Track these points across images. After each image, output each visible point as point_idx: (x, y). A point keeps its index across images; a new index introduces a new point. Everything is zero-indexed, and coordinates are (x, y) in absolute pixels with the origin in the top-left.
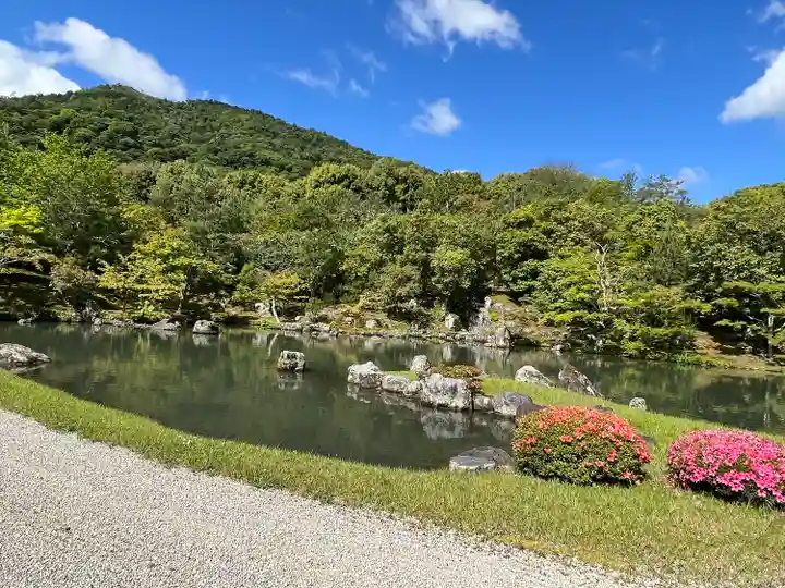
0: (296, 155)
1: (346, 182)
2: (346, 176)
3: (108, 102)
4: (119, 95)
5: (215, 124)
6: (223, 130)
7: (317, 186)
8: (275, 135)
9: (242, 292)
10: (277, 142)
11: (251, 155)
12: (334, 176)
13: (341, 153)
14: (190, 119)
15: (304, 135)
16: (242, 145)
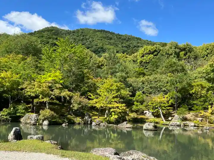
0: (120, 46)
1: (155, 53)
2: (155, 51)
3: (49, 33)
4: (52, 30)
5: (87, 37)
6: (90, 39)
7: (143, 56)
8: (111, 39)
9: (137, 106)
10: (112, 41)
11: (102, 48)
12: (150, 51)
13: (138, 43)
14: (77, 36)
15: (123, 37)
16: (98, 44)
